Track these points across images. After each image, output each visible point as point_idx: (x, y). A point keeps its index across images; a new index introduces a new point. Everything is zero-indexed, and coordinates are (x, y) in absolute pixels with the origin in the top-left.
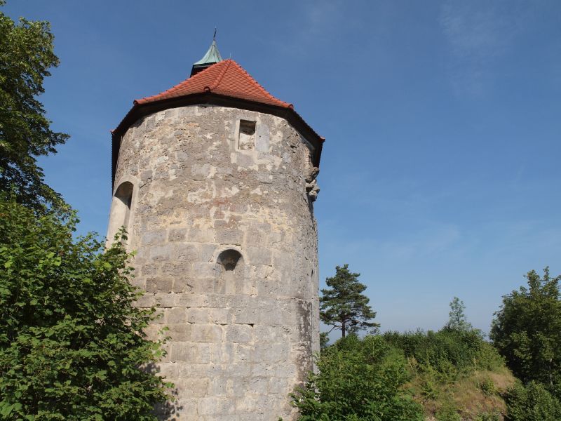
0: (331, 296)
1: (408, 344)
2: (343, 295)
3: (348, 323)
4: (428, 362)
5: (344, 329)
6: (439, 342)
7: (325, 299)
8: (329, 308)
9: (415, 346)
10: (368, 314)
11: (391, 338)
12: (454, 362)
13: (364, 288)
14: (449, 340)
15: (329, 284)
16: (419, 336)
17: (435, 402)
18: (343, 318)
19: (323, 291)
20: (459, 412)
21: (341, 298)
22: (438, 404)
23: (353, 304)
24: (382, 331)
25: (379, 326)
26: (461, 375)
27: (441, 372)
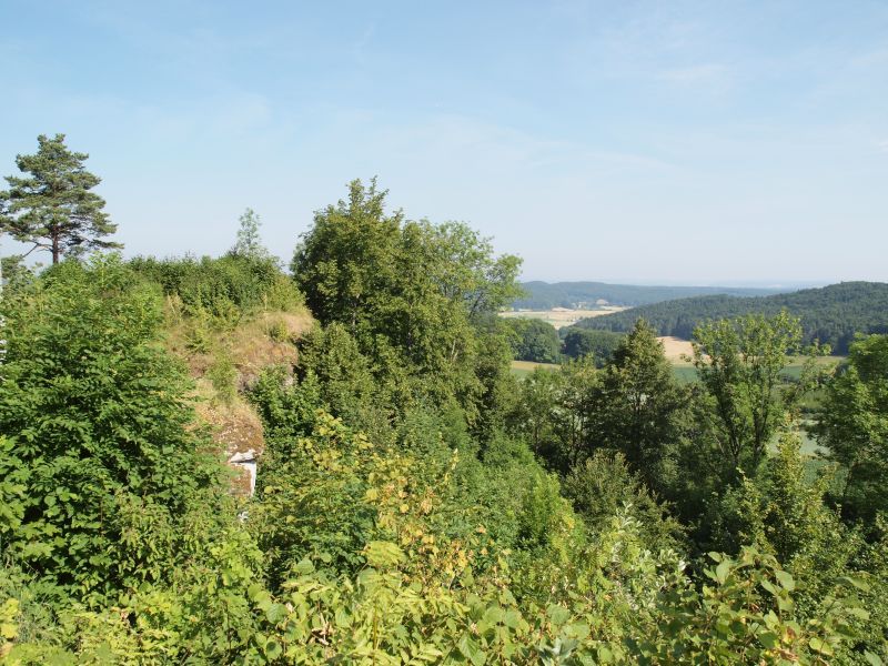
0: (27, 190)
1: (170, 277)
2: (53, 190)
3: (64, 241)
4: (199, 302)
5: (55, 251)
6: (217, 272)
7: (15, 195)
8: (24, 212)
9: (181, 278)
10: (101, 226)
11: (141, 267)
12: (237, 301)
13: (96, 181)
14: (233, 271)
15: (22, 167)
16: (189, 264)
17: (205, 357)
18: (53, 230)
19: (10, 179)
20: (238, 366)
21: (49, 195)
22: (210, 359)
23: (74, 207)
24: (127, 256)
25: (122, 247)
26: (245, 318)
27: (217, 315)
